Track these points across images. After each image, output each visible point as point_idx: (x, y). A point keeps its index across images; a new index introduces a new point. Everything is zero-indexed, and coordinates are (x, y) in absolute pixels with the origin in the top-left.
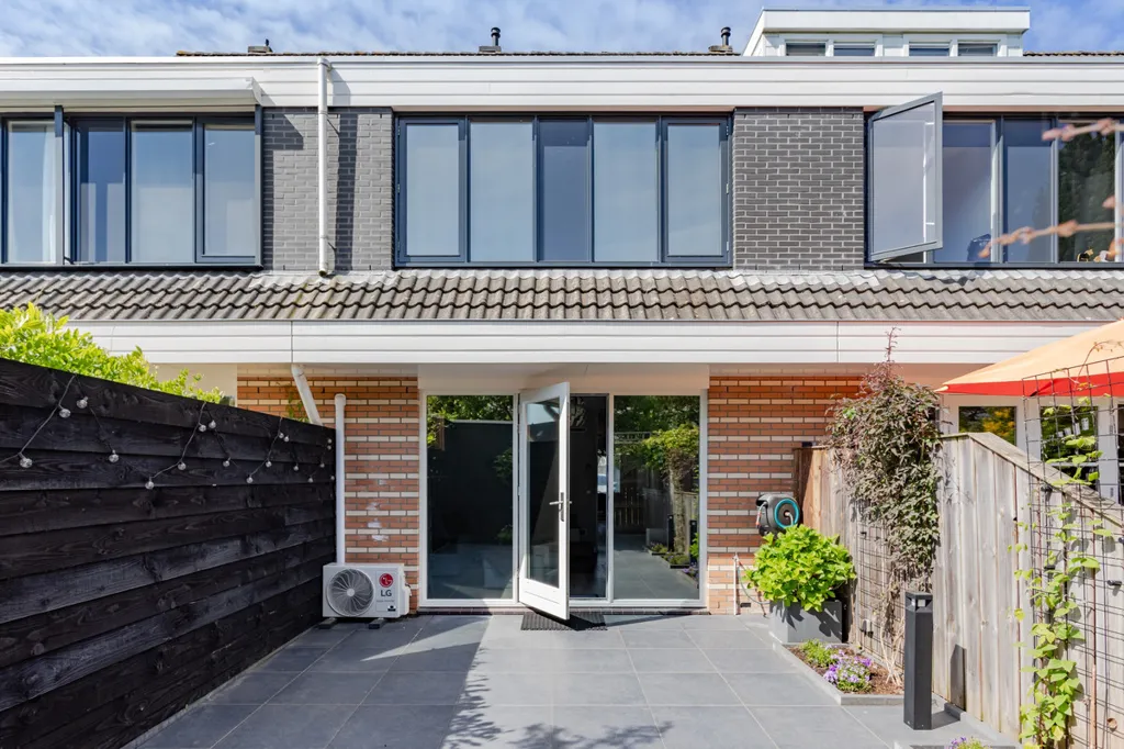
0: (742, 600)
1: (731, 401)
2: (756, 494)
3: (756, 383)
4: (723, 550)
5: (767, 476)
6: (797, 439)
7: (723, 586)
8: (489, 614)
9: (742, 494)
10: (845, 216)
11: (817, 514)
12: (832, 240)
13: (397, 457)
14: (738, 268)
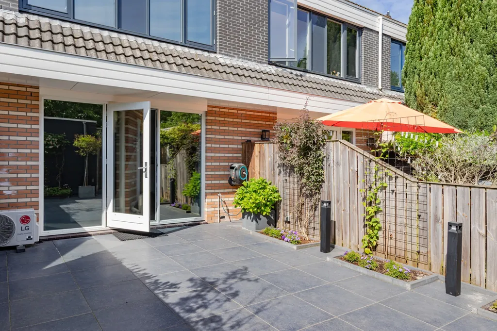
0: (222, 215)
1: (217, 118)
2: (230, 164)
3: (227, 110)
4: (213, 191)
5: (231, 155)
6: (243, 138)
7: (213, 209)
8: (90, 235)
9: (221, 164)
10: (261, 39)
11: (257, 173)
12: (257, 49)
13: (24, 138)
14: (220, 53)
